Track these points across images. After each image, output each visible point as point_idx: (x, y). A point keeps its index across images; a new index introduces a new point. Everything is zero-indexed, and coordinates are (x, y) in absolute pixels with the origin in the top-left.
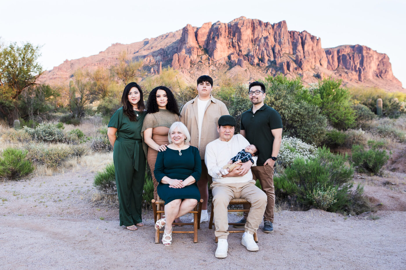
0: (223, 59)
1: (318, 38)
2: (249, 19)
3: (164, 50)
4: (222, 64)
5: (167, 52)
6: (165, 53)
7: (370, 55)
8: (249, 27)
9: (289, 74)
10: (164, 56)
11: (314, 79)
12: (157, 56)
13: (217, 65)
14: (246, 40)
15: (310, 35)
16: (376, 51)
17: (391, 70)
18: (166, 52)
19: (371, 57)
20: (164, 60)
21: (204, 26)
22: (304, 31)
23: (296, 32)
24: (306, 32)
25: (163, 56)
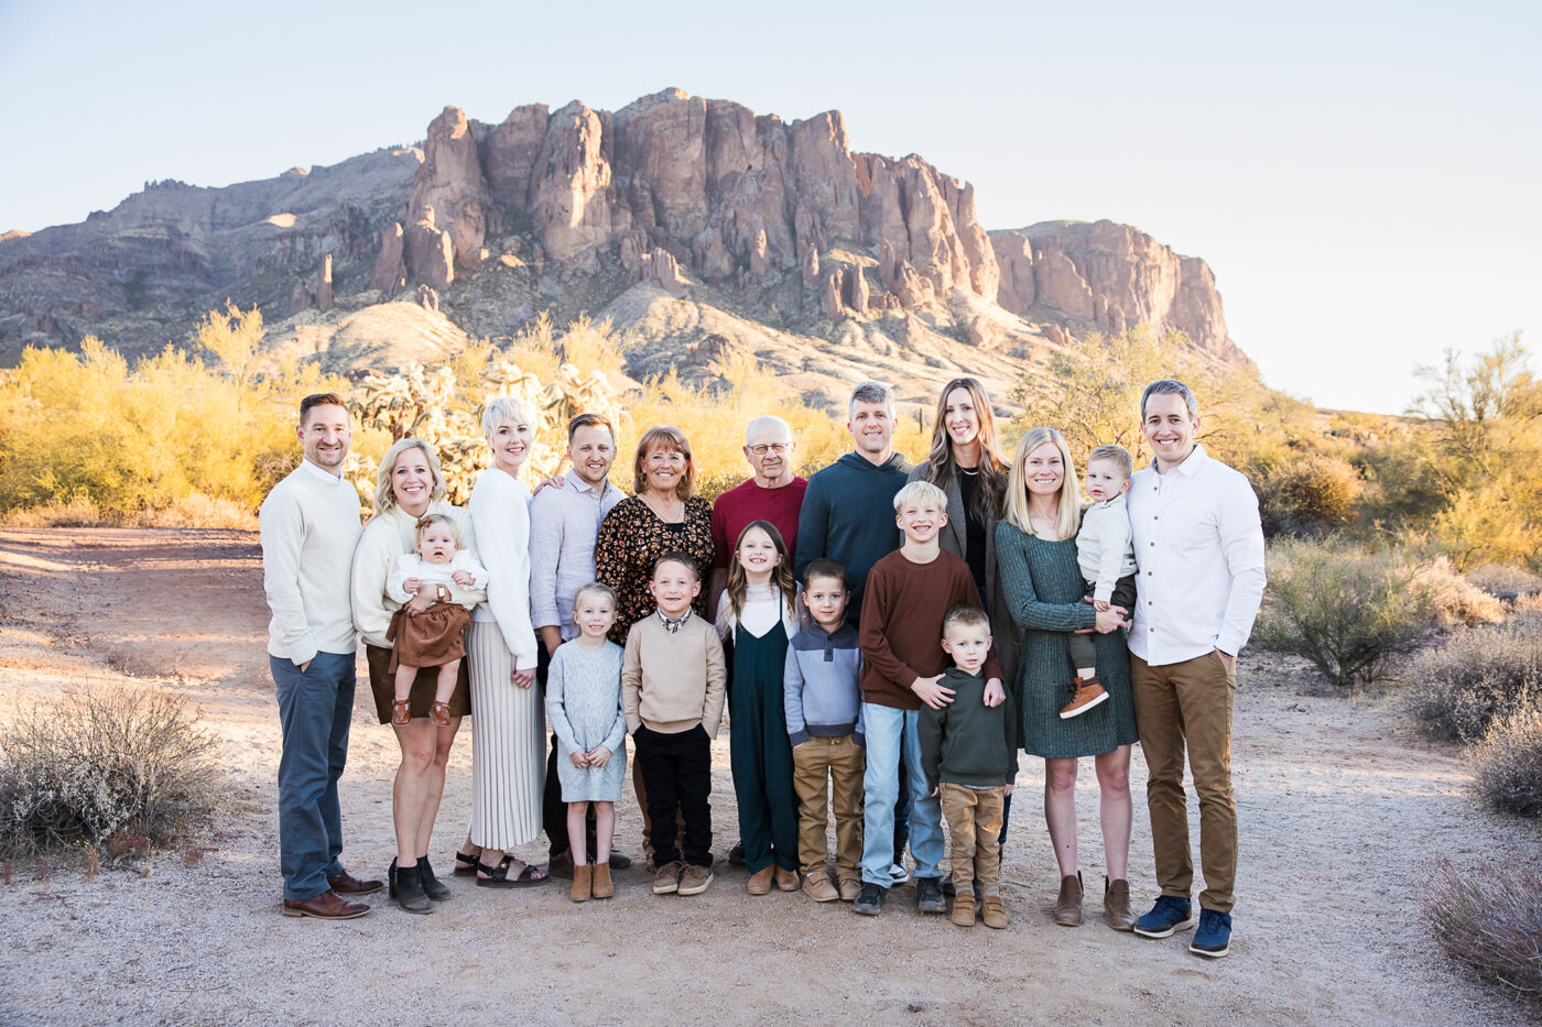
0: (593, 253)
1: (962, 186)
2: (695, 100)
3: (357, 213)
4: (585, 273)
5: (366, 221)
6: (358, 225)
7: (1149, 263)
8: (698, 131)
9: (854, 319)
10: (353, 237)
11: (948, 343)
12: (324, 235)
13: (565, 278)
14: (689, 182)
15: (932, 170)
16: (1168, 247)
17: (1221, 318)
18: (362, 222)
19: (1152, 267)
20: (351, 250)
21: (517, 119)
22: (911, 156)
23: (880, 156)
24: (918, 159)
25: (347, 235)
